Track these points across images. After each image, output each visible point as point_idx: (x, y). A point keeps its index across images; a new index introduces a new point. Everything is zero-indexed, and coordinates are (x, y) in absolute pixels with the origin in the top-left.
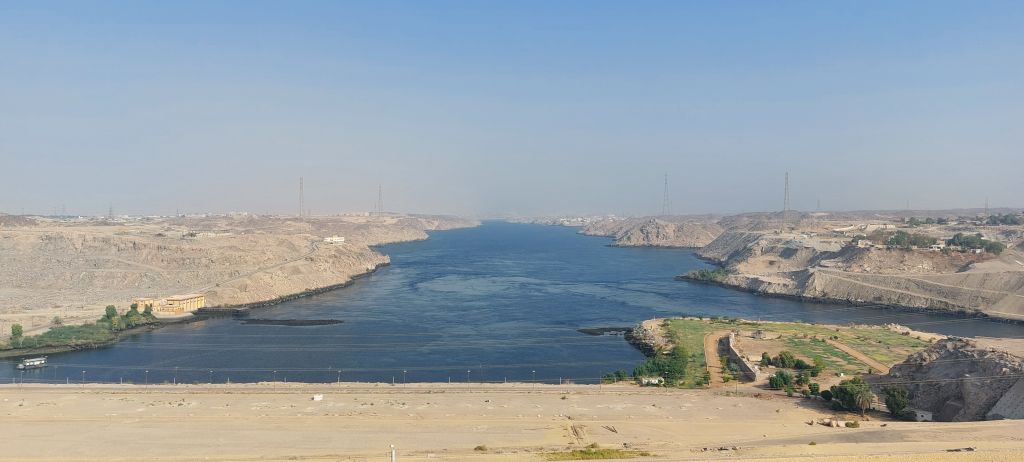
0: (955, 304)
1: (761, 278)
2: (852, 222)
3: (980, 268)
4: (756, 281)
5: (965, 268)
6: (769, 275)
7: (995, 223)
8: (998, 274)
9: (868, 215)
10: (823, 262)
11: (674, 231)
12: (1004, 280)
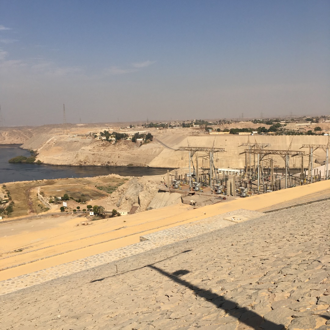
3: (146, 147)
5: (140, 147)
7: (150, 127)
8: (152, 149)
9: (100, 125)
10: (83, 148)
11: (7, 135)
12: (154, 151)
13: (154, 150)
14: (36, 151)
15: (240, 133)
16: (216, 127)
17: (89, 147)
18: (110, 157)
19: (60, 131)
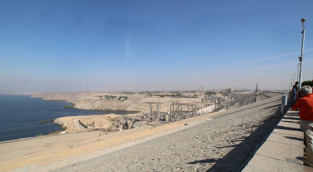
0: (121, 109)
2: (100, 93)
4: (83, 107)
6: (85, 106)
7: (126, 94)
9: (103, 92)
10: (96, 102)
11: (59, 96)
12: (128, 104)
14: (74, 103)
15: (165, 97)
16: (155, 94)
17: (100, 102)
18: (109, 106)
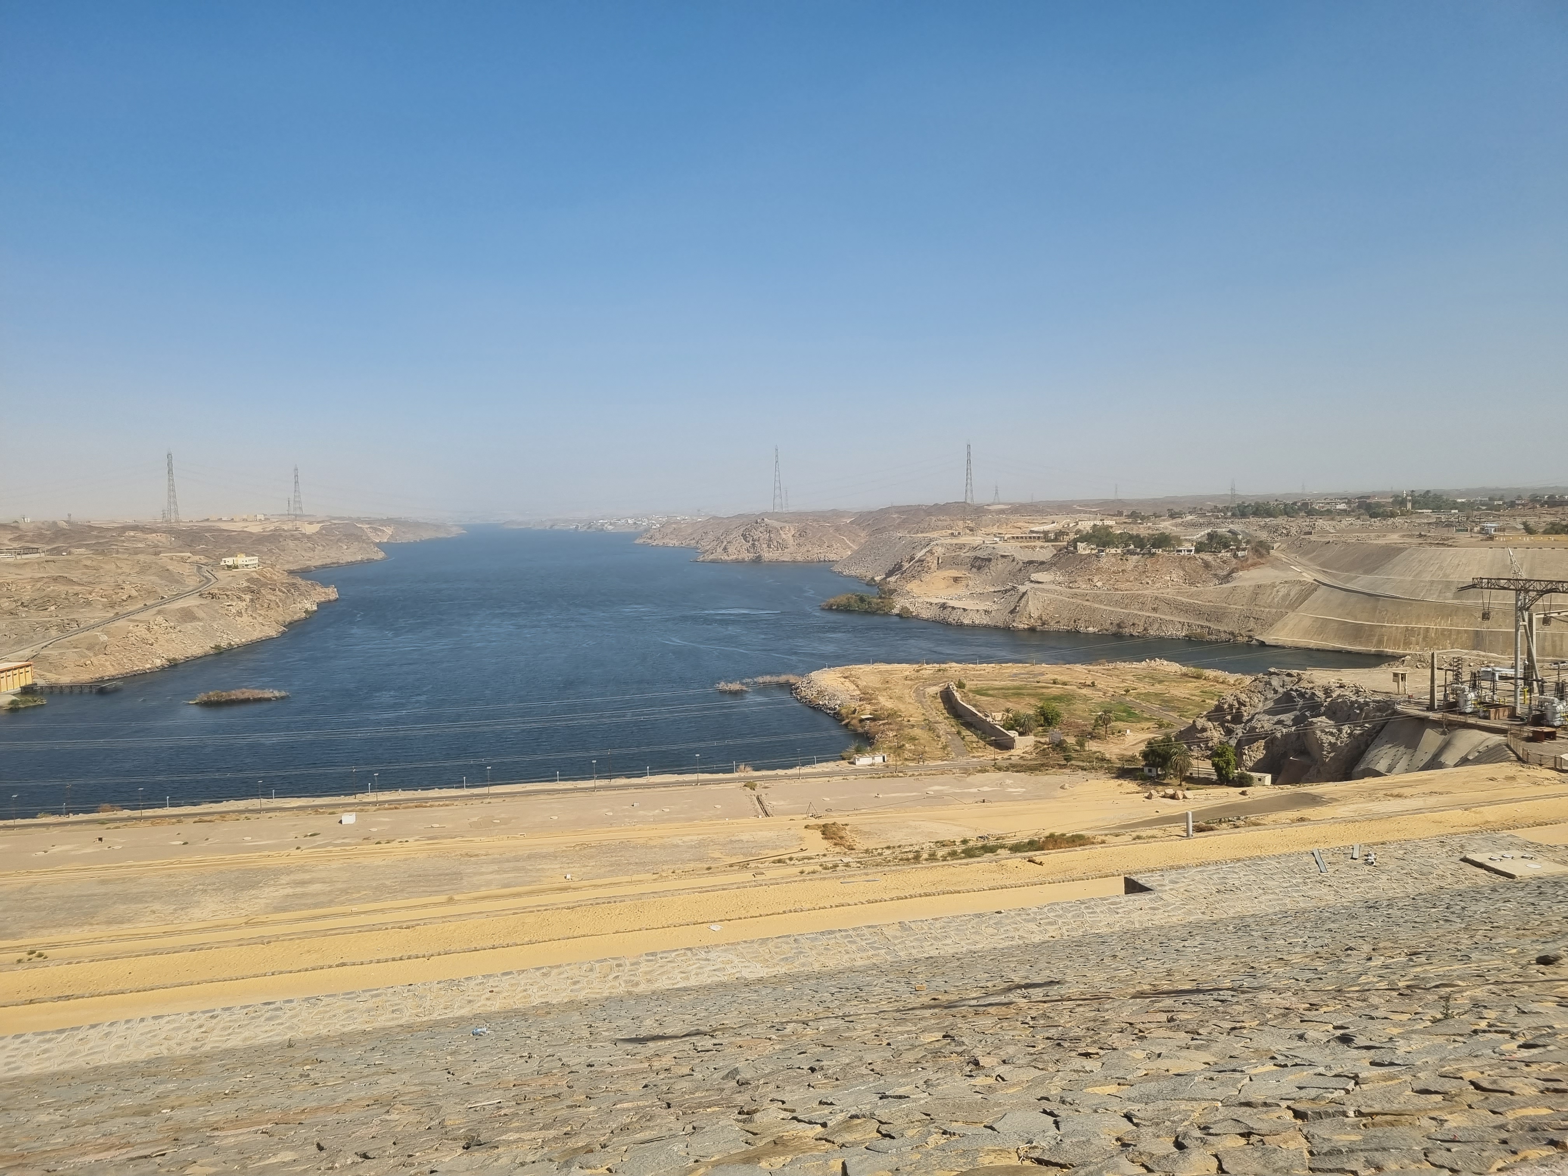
0: (1221, 629)
1: (951, 603)
2: (1054, 517)
3: (1248, 578)
5: (1227, 578)
6: (960, 598)
7: (1248, 515)
8: (1273, 586)
9: (1072, 507)
11: (793, 536)
12: (1281, 594)
13: (1283, 591)
14: (886, 582)
17: (1057, 575)
18: (1126, 608)
19: (945, 523)
